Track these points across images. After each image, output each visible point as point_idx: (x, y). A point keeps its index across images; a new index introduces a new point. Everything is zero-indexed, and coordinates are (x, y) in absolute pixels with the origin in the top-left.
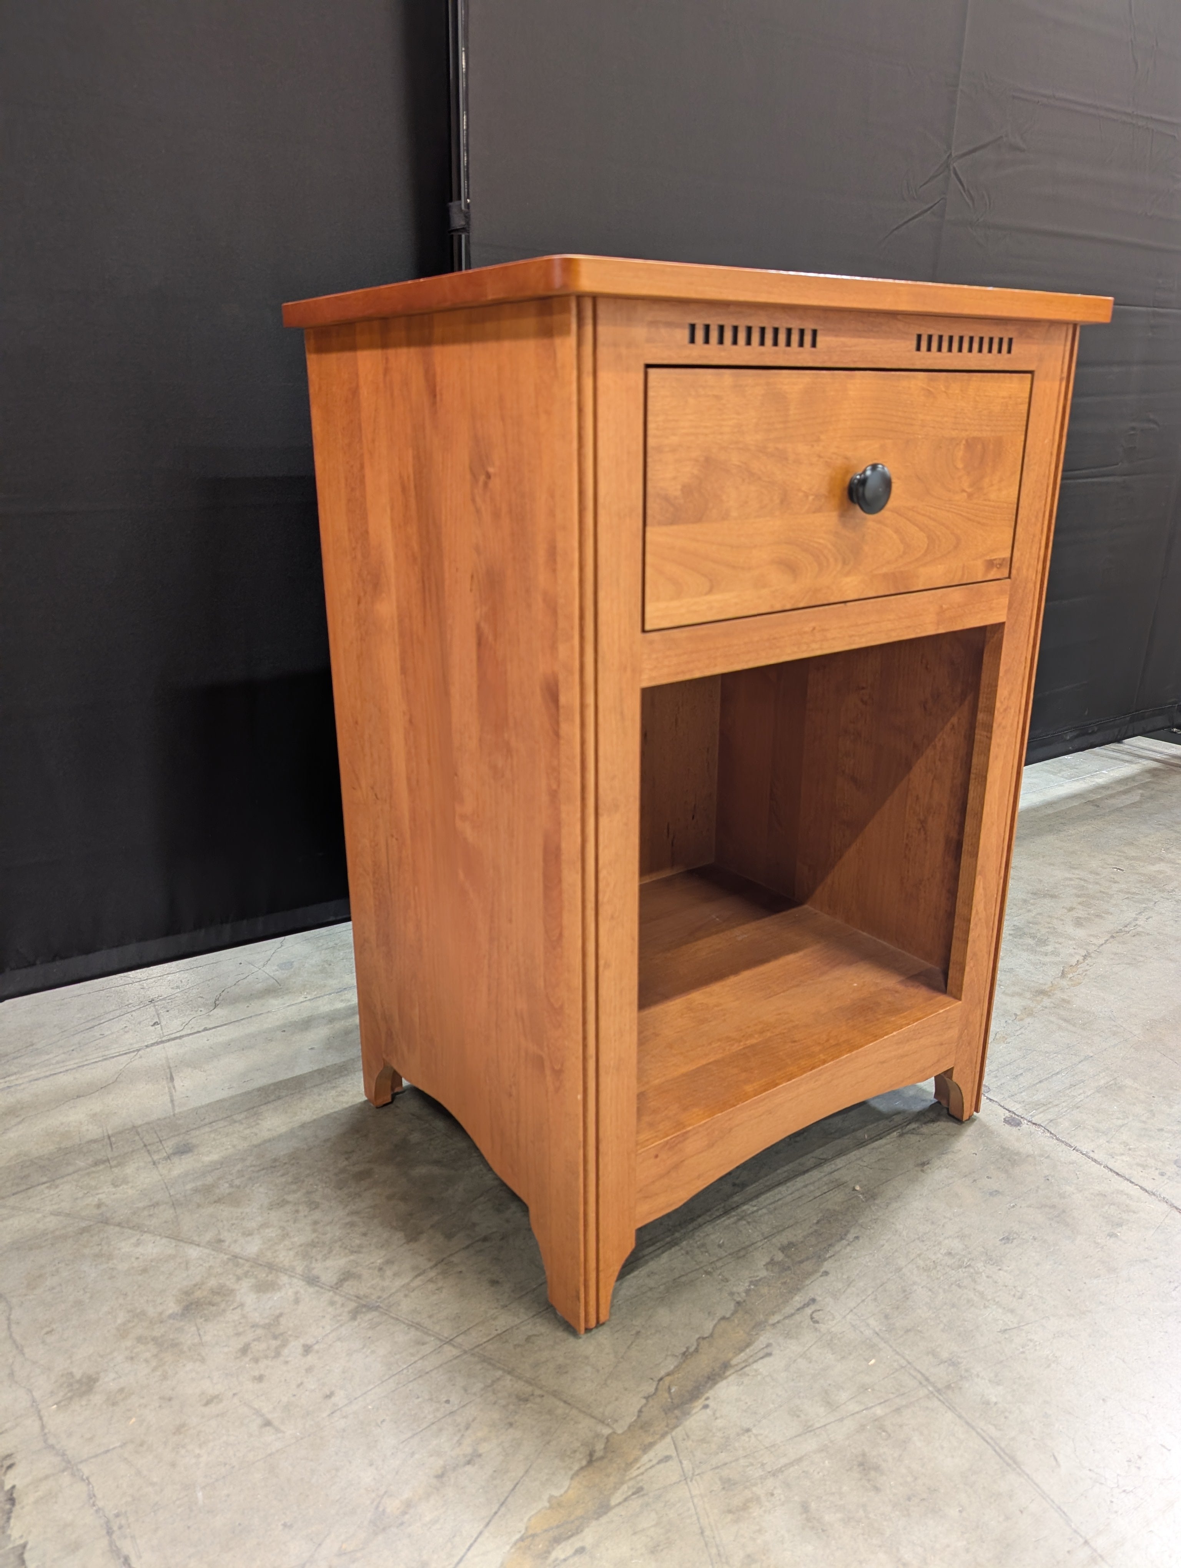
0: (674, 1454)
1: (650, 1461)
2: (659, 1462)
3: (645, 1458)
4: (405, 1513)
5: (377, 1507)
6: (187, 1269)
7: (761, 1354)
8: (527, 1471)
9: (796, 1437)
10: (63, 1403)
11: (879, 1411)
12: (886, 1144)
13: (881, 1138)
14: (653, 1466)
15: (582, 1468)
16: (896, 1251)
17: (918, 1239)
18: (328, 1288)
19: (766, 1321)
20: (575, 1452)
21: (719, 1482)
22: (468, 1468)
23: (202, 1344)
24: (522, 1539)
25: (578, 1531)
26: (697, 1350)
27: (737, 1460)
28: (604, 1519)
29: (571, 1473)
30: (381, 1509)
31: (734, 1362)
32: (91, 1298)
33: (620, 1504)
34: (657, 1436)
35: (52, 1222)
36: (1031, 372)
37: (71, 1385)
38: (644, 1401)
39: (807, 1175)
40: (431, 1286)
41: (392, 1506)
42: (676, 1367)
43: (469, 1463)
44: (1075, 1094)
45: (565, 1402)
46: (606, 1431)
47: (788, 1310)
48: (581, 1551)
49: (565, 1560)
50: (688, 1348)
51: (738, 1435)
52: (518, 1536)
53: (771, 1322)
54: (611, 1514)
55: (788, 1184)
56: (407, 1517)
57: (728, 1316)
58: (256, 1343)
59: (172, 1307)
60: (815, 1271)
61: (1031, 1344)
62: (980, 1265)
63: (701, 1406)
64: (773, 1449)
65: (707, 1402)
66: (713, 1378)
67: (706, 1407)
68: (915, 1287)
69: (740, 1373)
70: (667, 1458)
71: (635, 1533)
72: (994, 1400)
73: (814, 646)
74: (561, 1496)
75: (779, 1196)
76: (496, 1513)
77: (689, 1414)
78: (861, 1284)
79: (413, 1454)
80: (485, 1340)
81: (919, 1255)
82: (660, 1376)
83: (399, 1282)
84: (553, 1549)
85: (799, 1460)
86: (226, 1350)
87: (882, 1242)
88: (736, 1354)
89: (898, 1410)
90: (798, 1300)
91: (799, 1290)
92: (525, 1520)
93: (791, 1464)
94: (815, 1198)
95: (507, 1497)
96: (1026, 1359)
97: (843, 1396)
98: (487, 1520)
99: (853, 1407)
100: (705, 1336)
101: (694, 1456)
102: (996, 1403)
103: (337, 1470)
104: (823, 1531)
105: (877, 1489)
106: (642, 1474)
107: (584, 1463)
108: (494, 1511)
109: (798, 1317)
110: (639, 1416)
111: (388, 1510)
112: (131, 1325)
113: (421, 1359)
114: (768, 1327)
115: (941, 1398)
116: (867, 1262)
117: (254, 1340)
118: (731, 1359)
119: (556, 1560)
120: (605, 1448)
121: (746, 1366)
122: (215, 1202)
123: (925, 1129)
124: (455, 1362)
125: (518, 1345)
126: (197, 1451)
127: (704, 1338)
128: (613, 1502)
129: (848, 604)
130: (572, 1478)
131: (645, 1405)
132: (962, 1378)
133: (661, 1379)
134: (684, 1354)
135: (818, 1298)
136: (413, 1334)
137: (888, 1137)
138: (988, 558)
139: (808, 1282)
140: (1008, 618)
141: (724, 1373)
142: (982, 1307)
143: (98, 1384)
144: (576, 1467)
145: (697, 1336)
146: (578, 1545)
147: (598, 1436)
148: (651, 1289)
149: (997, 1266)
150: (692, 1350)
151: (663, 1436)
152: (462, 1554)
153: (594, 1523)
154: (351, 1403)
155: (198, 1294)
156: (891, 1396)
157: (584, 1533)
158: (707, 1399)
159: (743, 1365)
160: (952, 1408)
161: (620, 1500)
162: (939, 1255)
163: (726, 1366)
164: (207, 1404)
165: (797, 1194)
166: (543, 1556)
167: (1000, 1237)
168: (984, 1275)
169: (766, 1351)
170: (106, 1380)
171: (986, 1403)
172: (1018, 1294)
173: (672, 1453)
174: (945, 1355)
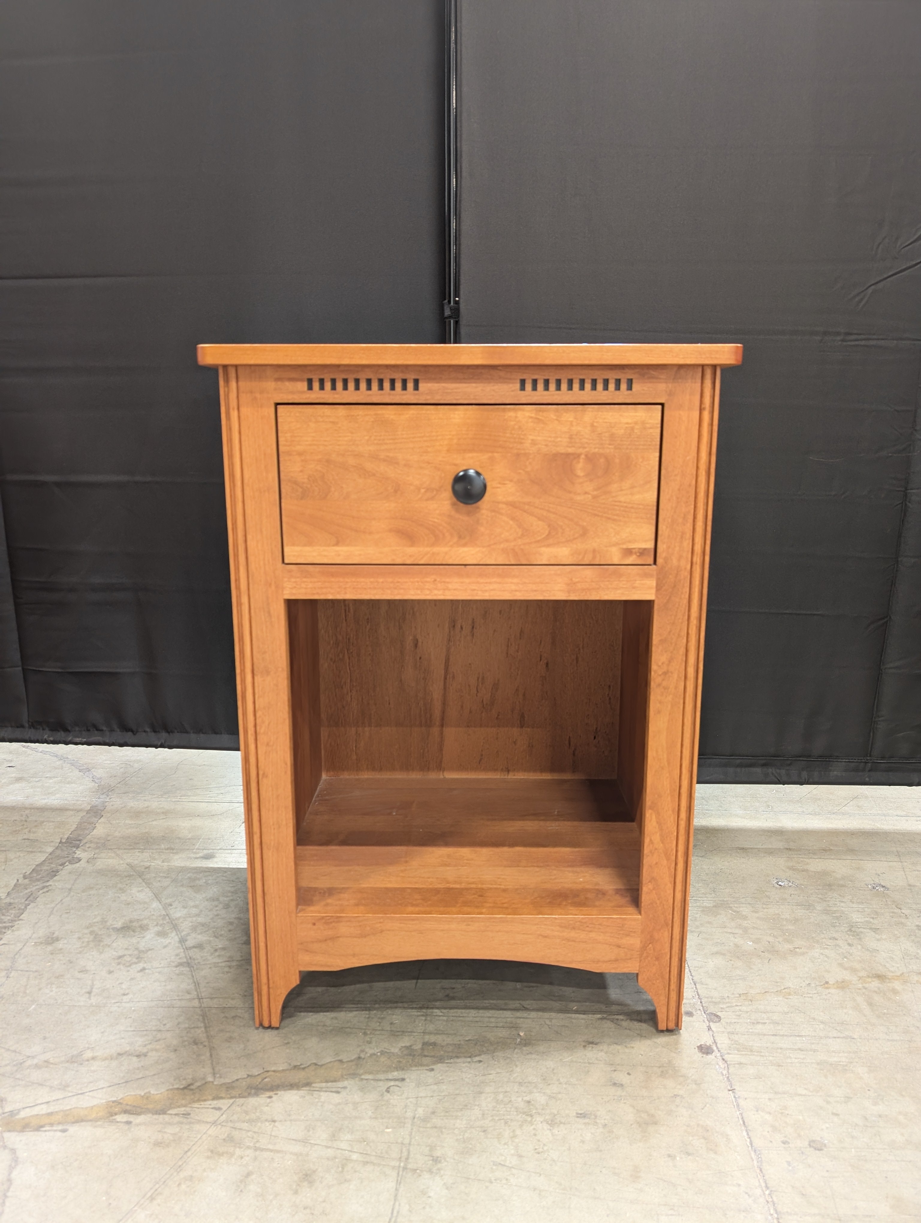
1: (210, 1105)
2: (212, 1108)
3: (209, 1102)
4: (88, 1061)
5: (82, 1052)
6: (144, 911)
7: (334, 1090)
8: (154, 1075)
9: (293, 1140)
10: (38, 944)
11: (355, 1157)
12: (582, 1019)
13: (584, 1014)
14: (208, 1108)
15: (178, 1089)
16: (494, 1082)
17: (520, 1083)
18: (184, 947)
19: (360, 1075)
20: (185, 1079)
21: (226, 1135)
22: (135, 1058)
23: (109, 946)
24: (114, 1101)
25: (139, 1114)
26: (304, 1069)
27: (249, 1131)
28: (156, 1117)
29: (171, 1087)
31: (313, 1085)
32: (97, 906)
33: (171, 1114)
34: (228, 1096)
35: (122, 867)
36: (662, 405)
37: (48, 938)
38: (246, 1076)
39: (501, 1012)
40: (227, 969)
41: (89, 1054)
42: (284, 1070)
43: (138, 1056)
44: (792, 1056)
45: (211, 1055)
46: (210, 1079)
47: (382, 1076)
48: (129, 1123)
49: (117, 1122)
50: (301, 1065)
51: (266, 1120)
52: (114, 1099)
53: (363, 1077)
54: (161, 1116)
56: (87, 1063)
57: (344, 1060)
58: (128, 956)
59: (119, 925)
60: (427, 1065)
61: (504, 1182)
62: (539, 1119)
63: (268, 1096)
64: (273, 1138)
65: (273, 1096)
66: (294, 1086)
67: (270, 1097)
68: (476, 1107)
69: (310, 1092)
70: (219, 1109)
71: (159, 1131)
72: (431, 1194)
73: (436, 592)
74: (153, 1094)
75: (465, 1015)
76: (119, 1084)
77: (258, 1095)
78: (444, 1087)
79: (123, 1038)
80: (216, 1006)
81: (506, 1092)
82: (268, 1069)
83: (216, 960)
84: (120, 1114)
85: (278, 1152)
86: (114, 953)
87: (492, 1072)
88: (321, 1082)
89: (366, 1163)
90: (396, 1074)
91: (403, 1069)
92: (126, 1094)
93: (271, 1151)
94: (487, 1026)
95: (132, 1080)
96: (487, 1187)
97: (348, 1137)
98: (112, 1084)
99: (343, 1145)
100: (319, 1064)
101: (232, 1115)
102: (429, 1197)
103: (88, 1027)
104: (241, 1191)
105: (296, 1192)
106: (199, 1108)
107: (182, 1087)
109: (381, 1083)
110: (233, 1082)
111: (84, 1056)
112: (96, 924)
113: (179, 999)
114: (357, 1079)
115: (401, 1173)
116: (466, 1078)
118: (315, 1083)
119: (115, 1119)
120: (199, 1086)
121: (318, 1091)
122: (190, 887)
123: (625, 1024)
124: (191, 1009)
125: (226, 1017)
126: (53, 989)
127: (316, 1065)
128: (170, 1112)
130: (168, 1090)
131: (244, 1078)
132: (430, 1171)
133: (268, 1071)
134: (296, 1066)
135: (408, 1080)
136: (192, 986)
137: (590, 1016)
138: (625, 546)
139: (414, 1068)
140: (657, 597)
141: (302, 1087)
142: (503, 1143)
143: (57, 942)
144: (176, 1087)
145: (315, 1061)
146: (131, 1120)
147: (204, 1079)
148: (324, 1026)
149: (551, 1126)
150: (303, 1066)
151: (232, 1098)
152: (85, 1091)
153: (150, 1115)
154: (129, 1002)
155: (134, 924)
156: (374, 1154)
157: (139, 1117)
158: (276, 1094)
159: (317, 1089)
160: (398, 1183)
161: (174, 1113)
162: (520, 1099)
163: (308, 1084)
164: (81, 972)
165: (477, 1019)
166: (112, 1114)
167: (580, 1112)
168: (533, 1127)
169: (339, 1090)
170: (62, 942)
171: (424, 1193)
172: (541, 1150)
173: (224, 1108)
174: (438, 1153)
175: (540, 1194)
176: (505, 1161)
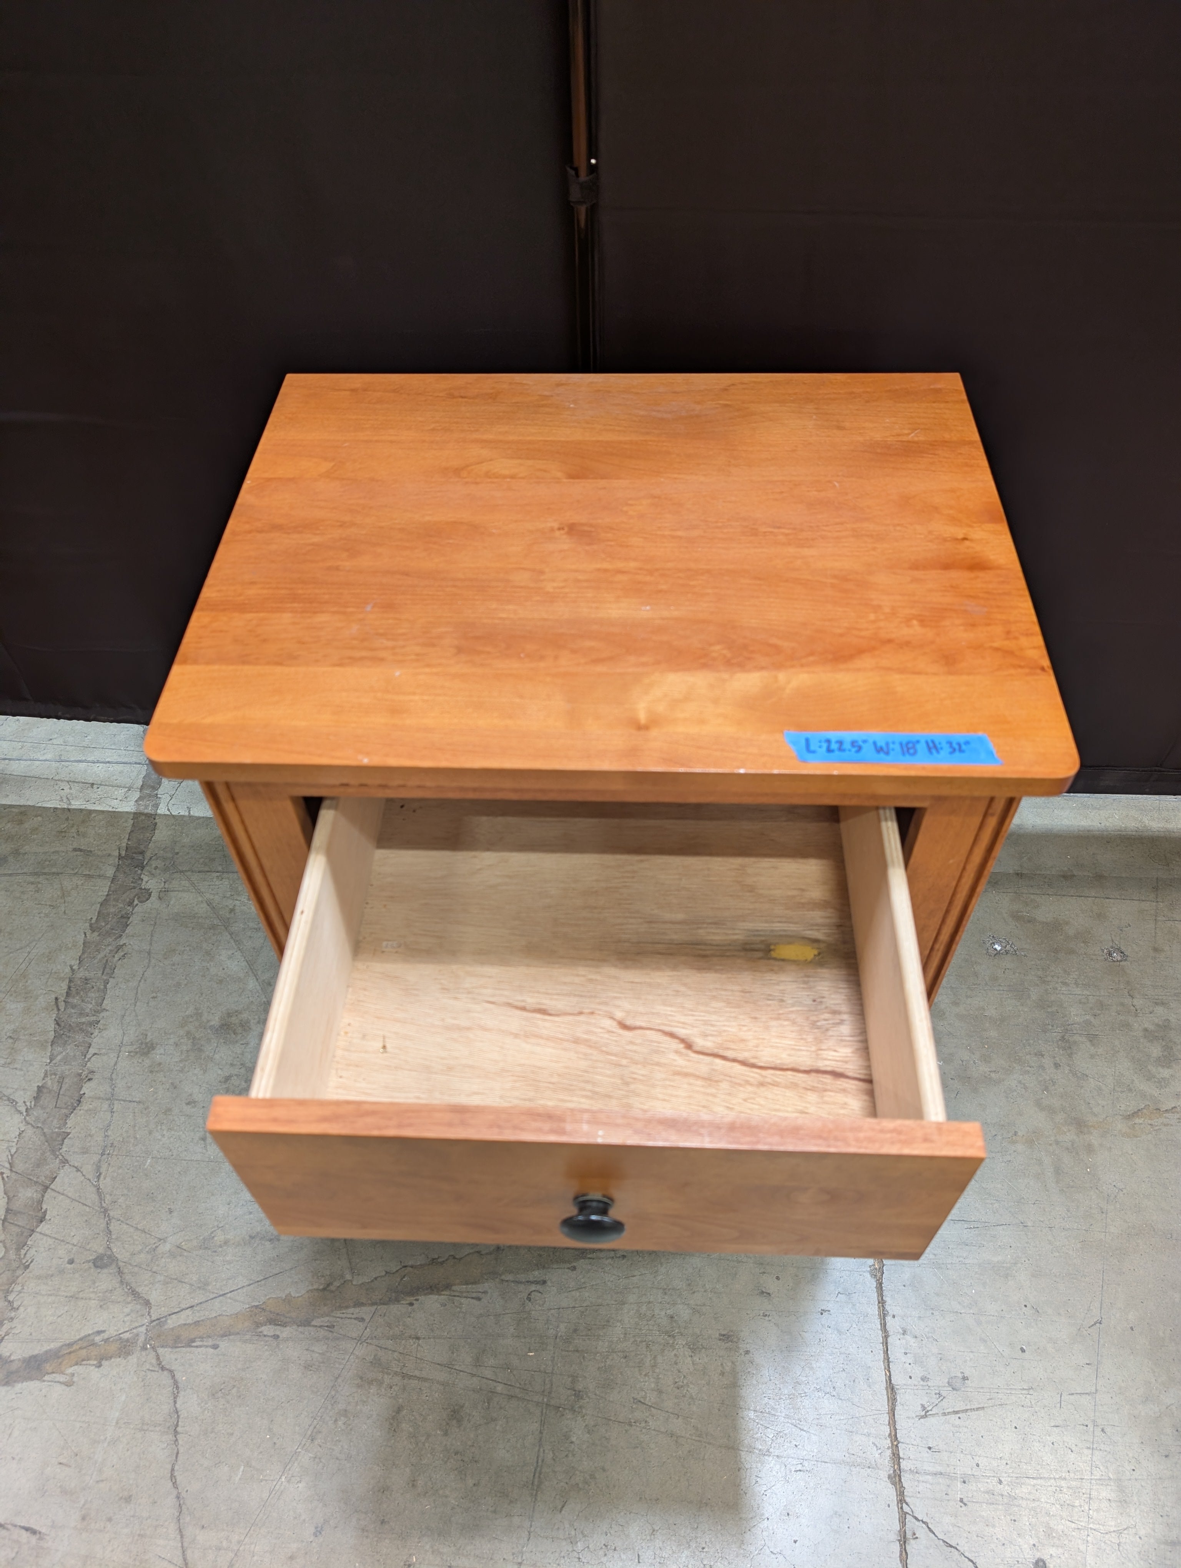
0: (367, 1321)
1: (353, 1314)
2: (355, 1319)
3: (351, 1310)
4: (221, 1246)
5: (212, 1233)
6: (240, 996)
7: (474, 1295)
8: (291, 1269)
9: (438, 1364)
10: (132, 1054)
11: (500, 1388)
14: (351, 1318)
15: (317, 1290)
16: (638, 1287)
17: (664, 1289)
19: (501, 1275)
20: (323, 1276)
21: (373, 1357)
22: (267, 1243)
23: (211, 1059)
24: (256, 1307)
25: (284, 1325)
26: (442, 1263)
27: (394, 1351)
28: (301, 1329)
29: (310, 1288)
30: (213, 1235)
31: (454, 1288)
32: (186, 985)
33: (316, 1326)
34: (370, 1302)
35: (202, 909)
37: (142, 1043)
38: (384, 1273)
41: (220, 1237)
42: (421, 1265)
43: (270, 1240)
46: (348, 1277)
47: (522, 1277)
48: (276, 1337)
49: (265, 1336)
50: (439, 1257)
51: (410, 1337)
52: (257, 1304)
53: (503, 1277)
54: (306, 1328)
56: (220, 1249)
57: (483, 1252)
58: (235, 1077)
59: (216, 1021)
60: (569, 1262)
61: (643, 1425)
62: (681, 1341)
63: (409, 1302)
64: (419, 1361)
65: (414, 1302)
66: (433, 1289)
67: (411, 1304)
68: (619, 1324)
69: (451, 1298)
70: (362, 1320)
71: (307, 1350)
72: (574, 1439)
74: (294, 1298)
76: (258, 1281)
77: (398, 1301)
78: (587, 1294)
79: (251, 1213)
81: (649, 1303)
82: (406, 1264)
84: (266, 1325)
85: (425, 1380)
86: (220, 1072)
87: (636, 1273)
88: (461, 1284)
89: (511, 1397)
90: (536, 1274)
91: (544, 1267)
92: (267, 1297)
93: (419, 1378)
95: (270, 1277)
96: (626, 1431)
97: (492, 1362)
98: (251, 1282)
99: (488, 1373)
100: (457, 1257)
101: (376, 1330)
102: (572, 1442)
103: (213, 1195)
104: (394, 1430)
105: (446, 1434)
106: (342, 1318)
107: (321, 1287)
108: (258, 1279)
109: (521, 1287)
110: (372, 1281)
111: (215, 1239)
112: (191, 1020)
114: (497, 1280)
115: (544, 1411)
116: (609, 1281)
117: (236, 1075)
118: (455, 1285)
119: (261, 1332)
120: (338, 1287)
121: (458, 1296)
126: (165, 1132)
127: (454, 1258)
128: (314, 1323)
130: (308, 1292)
131: (381, 1277)
132: (573, 1410)
133: (406, 1267)
134: (433, 1259)
135: (549, 1283)
139: (555, 1266)
141: (442, 1291)
142: (644, 1373)
143: (153, 1052)
144: (315, 1287)
145: (452, 1253)
146: (278, 1333)
147: (342, 1276)
149: (693, 1352)
150: (440, 1260)
151: (373, 1304)
152: (226, 1292)
153: (295, 1327)
155: (234, 1020)
156: (518, 1385)
157: (285, 1329)
158: (417, 1300)
159: (457, 1294)
160: (542, 1423)
161: (318, 1324)
162: (663, 1313)
163: (448, 1287)
164: (188, 1104)
166: (258, 1325)
167: (723, 1333)
168: (675, 1352)
169: (480, 1295)
170: (158, 1052)
171: (567, 1437)
172: (681, 1384)
173: (367, 1319)
174: (579, 1387)
175: (676, 1442)
176: (645, 1398)
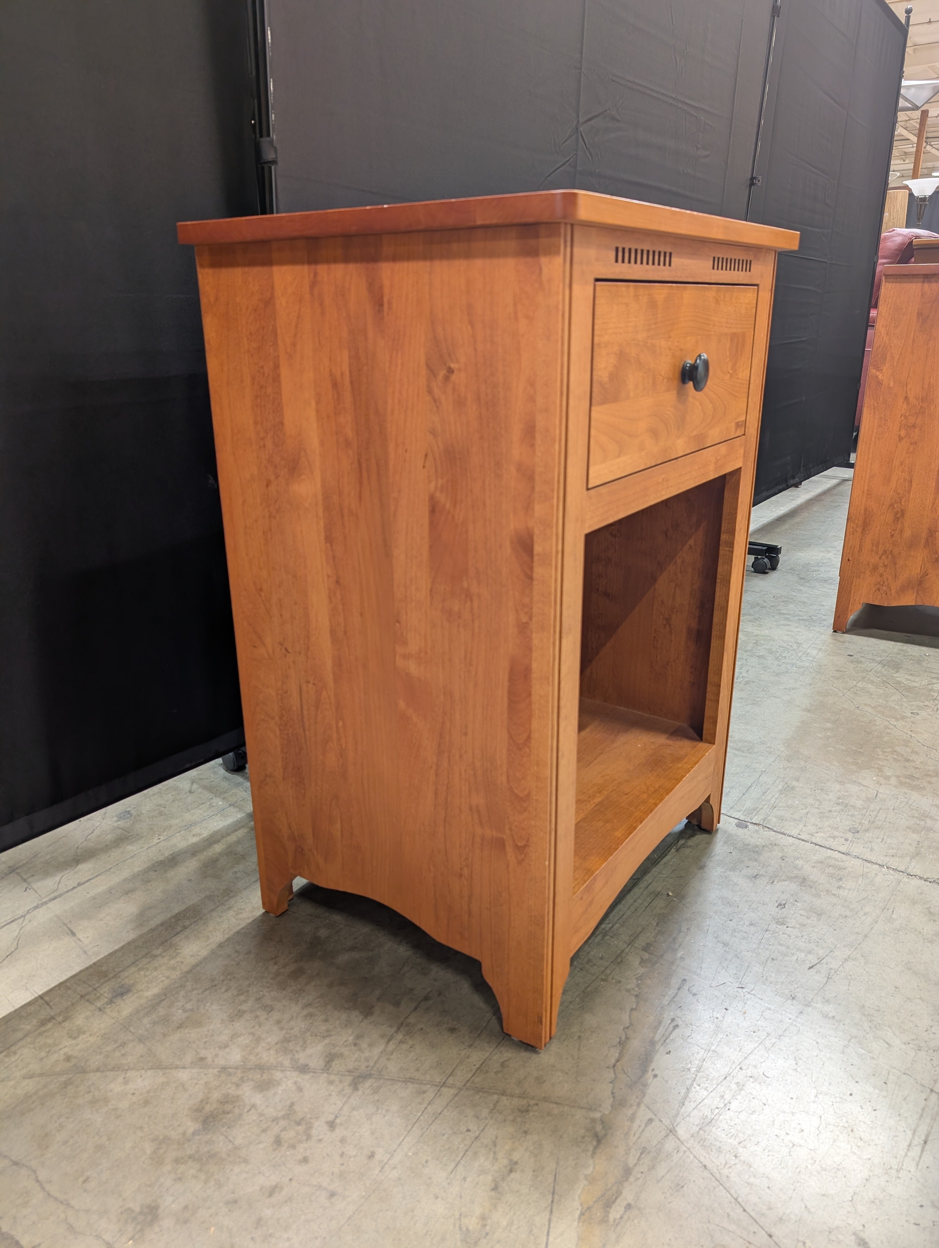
0: (653, 1117)
1: (640, 1126)
2: (646, 1126)
3: (635, 1125)
4: (484, 1226)
5: (460, 1229)
6: (186, 1090)
7: (671, 1028)
8: (557, 1163)
10: (137, 1237)
12: (671, 859)
13: (666, 856)
14: (644, 1130)
15: (595, 1148)
16: (718, 931)
17: (727, 919)
18: (321, 1071)
19: (662, 1004)
20: (583, 1137)
21: (694, 1126)
22: (513, 1175)
23: (237, 1148)
24: (582, 1214)
25: (619, 1193)
26: (627, 1038)
28: (632, 1179)
29: (590, 1153)
30: (464, 1229)
31: (656, 1039)
32: (109, 1139)
33: (636, 1164)
34: (635, 1107)
35: (29, 1086)
36: (757, 285)
37: (135, 1218)
38: (611, 1085)
39: (632, 893)
40: (404, 1047)
41: (472, 1223)
42: (620, 1054)
43: (511, 1171)
45: (556, 1103)
46: (597, 1115)
47: (672, 991)
48: (629, 1207)
49: (621, 1218)
50: (620, 1038)
52: (578, 1213)
53: (665, 1003)
54: (634, 1174)
55: (623, 902)
56: (488, 1228)
57: (634, 1007)
58: (284, 1133)
59: (191, 1126)
60: (675, 959)
61: (833, 971)
62: (774, 927)
63: (652, 1077)
65: (654, 1073)
66: (649, 1054)
67: (655, 1076)
68: (743, 952)
69: (664, 1045)
70: (651, 1120)
71: (658, 1182)
73: (663, 493)
74: (592, 1172)
75: (621, 913)
76: (552, 1202)
77: (646, 1085)
78: (709, 960)
79: (465, 1179)
80: (470, 1075)
82: (613, 1064)
83: (377, 1051)
84: (609, 1212)
86: (261, 1146)
87: (706, 928)
88: (655, 1033)
89: (778, 1040)
90: (675, 982)
91: (671, 975)
92: (577, 1198)
94: (646, 908)
95: (554, 1187)
96: (835, 982)
97: (739, 1040)
98: (549, 1208)
99: (750, 1046)
100: (627, 1025)
101: (667, 1113)
102: (833, 1017)
103: (412, 1211)
106: (639, 1137)
107: (595, 1143)
108: (550, 1201)
109: (681, 995)
110: (614, 1097)
111: (471, 1228)
112: (161, 1151)
113: (429, 1104)
114: (666, 1007)
115: (799, 1023)
116: (704, 944)
117: (281, 1131)
118: (653, 1037)
119: (615, 1221)
120: (603, 1128)
121: (666, 1039)
122: (178, 1028)
123: (690, 843)
124: (457, 1098)
125: (497, 1073)
126: (285, 1236)
127: (628, 1028)
128: (631, 1165)
129: (679, 459)
130: (593, 1157)
131: (614, 1088)
132: (804, 1006)
133: (614, 1066)
134: (619, 1043)
135: (687, 978)
136: (411, 1087)
137: (670, 853)
138: (736, 421)
139: (674, 969)
140: (743, 464)
141: (654, 1048)
142: (791, 955)
143: (160, 1210)
144: (591, 1148)
145: (622, 1027)
146: (625, 1203)
147: (593, 1120)
148: (571, 1003)
149: (785, 925)
150: (623, 1038)
151: (639, 1105)
152: (545, 1240)
153: (626, 1184)
154: (392, 1155)
155: (208, 1108)
157: (624, 1195)
158: (653, 1070)
159: (664, 1038)
161: (635, 1161)
162: (746, 927)
163: (653, 1043)
164: (271, 1195)
165: (633, 909)
166: (604, 1220)
167: (777, 905)
168: (780, 933)
169: (673, 1024)
170: (166, 1204)
171: (827, 1018)
172: (807, 940)
173: (651, 1115)
174: (787, 993)
175: (853, 959)
176: (811, 962)
